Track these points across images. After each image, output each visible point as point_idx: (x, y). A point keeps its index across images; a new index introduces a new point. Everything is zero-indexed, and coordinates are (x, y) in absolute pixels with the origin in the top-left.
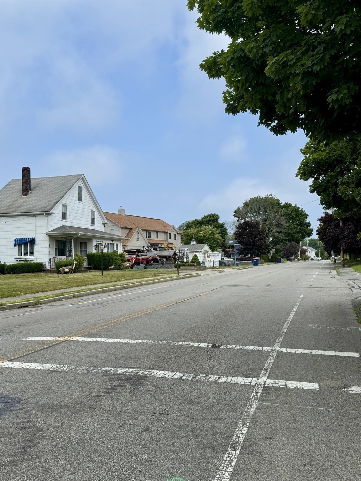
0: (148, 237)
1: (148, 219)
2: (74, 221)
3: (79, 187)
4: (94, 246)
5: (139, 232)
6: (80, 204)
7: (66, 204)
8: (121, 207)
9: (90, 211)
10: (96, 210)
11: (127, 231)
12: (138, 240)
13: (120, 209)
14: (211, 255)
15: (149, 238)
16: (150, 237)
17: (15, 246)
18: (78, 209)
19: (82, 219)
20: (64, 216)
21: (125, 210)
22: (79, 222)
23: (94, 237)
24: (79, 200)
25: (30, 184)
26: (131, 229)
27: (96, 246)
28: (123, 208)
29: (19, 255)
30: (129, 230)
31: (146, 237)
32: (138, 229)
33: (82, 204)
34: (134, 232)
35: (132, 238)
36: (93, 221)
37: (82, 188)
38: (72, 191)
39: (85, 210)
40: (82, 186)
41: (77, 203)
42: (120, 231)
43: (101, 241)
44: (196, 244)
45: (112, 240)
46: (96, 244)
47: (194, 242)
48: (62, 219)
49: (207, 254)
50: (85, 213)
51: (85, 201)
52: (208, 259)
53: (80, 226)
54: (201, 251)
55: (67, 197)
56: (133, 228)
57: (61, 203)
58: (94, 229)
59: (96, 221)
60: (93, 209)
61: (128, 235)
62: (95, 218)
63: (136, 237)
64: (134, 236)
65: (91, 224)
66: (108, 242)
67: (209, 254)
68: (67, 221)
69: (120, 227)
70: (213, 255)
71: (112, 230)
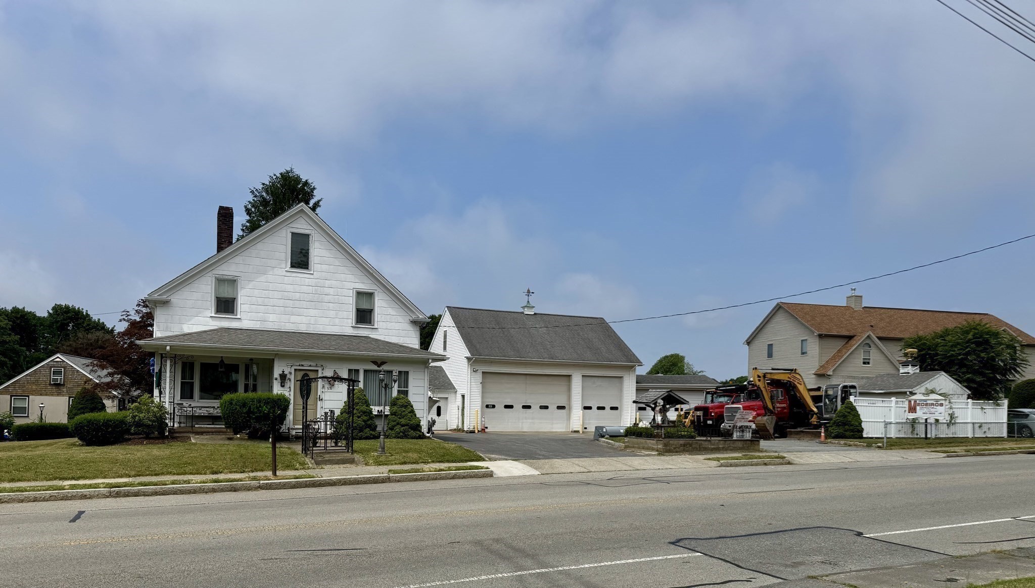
2: (272, 317)
3: (293, 234)
4: (276, 375)
5: (871, 343)
6: (300, 275)
7: (236, 278)
8: (852, 290)
9: (352, 294)
10: (374, 287)
11: (839, 344)
13: (850, 295)
14: (919, 405)
18: (289, 288)
19: (312, 312)
20: (226, 306)
21: (861, 297)
22: (294, 319)
23: (276, 354)
24: (294, 267)
26: (850, 338)
27: (285, 377)
28: (857, 293)
30: (845, 341)
32: (869, 337)
33: (311, 276)
34: (855, 344)
35: (845, 357)
36: (364, 316)
37: (308, 236)
38: (260, 246)
39: (327, 290)
40: (307, 232)
41: (289, 274)
42: (818, 343)
43: (310, 366)
44: (918, 371)
45: (375, 363)
46: (283, 372)
47: (910, 367)
48: (215, 314)
49: (910, 401)
50: (326, 298)
51: (324, 267)
52: (911, 414)
53: (303, 328)
54: (910, 390)
55: (238, 259)
56: (855, 336)
57: (210, 274)
58: (370, 336)
59: (378, 316)
60: (365, 287)
61: (839, 351)
62: (372, 310)
63: (861, 357)
64: (851, 353)
65: (354, 325)
66: (354, 367)
67: (915, 401)
68: (238, 317)
69: (815, 334)
70: (927, 405)
71: (804, 342)
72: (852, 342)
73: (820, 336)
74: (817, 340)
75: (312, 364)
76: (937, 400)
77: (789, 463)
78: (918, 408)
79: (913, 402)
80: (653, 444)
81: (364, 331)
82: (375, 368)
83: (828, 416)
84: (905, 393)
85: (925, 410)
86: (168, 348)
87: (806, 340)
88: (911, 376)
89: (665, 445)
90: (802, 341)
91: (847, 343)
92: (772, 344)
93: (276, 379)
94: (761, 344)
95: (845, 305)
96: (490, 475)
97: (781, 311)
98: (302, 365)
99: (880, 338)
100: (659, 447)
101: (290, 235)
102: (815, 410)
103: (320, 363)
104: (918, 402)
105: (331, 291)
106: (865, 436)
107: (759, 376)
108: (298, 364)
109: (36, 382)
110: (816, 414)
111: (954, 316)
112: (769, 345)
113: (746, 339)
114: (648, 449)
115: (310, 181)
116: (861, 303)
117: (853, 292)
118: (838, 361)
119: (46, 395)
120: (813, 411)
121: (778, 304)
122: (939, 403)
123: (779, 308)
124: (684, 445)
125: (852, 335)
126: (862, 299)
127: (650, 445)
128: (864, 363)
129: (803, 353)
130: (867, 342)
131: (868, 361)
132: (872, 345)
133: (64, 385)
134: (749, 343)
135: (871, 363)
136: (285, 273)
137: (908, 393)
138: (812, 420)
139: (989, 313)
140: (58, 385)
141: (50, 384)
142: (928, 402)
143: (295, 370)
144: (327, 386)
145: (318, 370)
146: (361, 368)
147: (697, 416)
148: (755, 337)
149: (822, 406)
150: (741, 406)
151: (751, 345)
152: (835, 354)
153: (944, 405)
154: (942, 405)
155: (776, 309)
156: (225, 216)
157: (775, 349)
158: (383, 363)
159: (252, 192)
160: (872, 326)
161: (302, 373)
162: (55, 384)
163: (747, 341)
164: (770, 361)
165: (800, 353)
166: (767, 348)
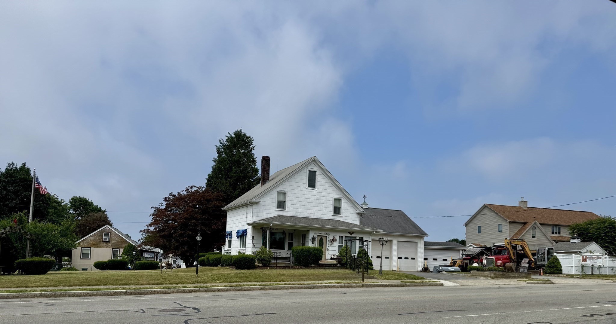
0: (556, 233)
1: (565, 212)
2: (300, 211)
3: (310, 171)
4: (310, 238)
5: (536, 226)
6: (311, 191)
7: (285, 192)
8: (522, 198)
9: (332, 199)
10: (342, 196)
11: (519, 227)
12: (535, 237)
13: (520, 201)
15: (558, 235)
16: (559, 233)
17: (238, 238)
18: (307, 197)
19: (316, 208)
20: (281, 205)
21: (527, 202)
22: (309, 211)
23: (310, 228)
24: (309, 186)
25: (269, 174)
26: (525, 224)
27: (314, 239)
28: (524, 200)
29: (240, 248)
30: (522, 225)
31: (553, 233)
32: (535, 223)
33: (316, 191)
34: (528, 227)
35: (523, 233)
36: (337, 210)
37: (315, 172)
38: (296, 177)
39: (322, 198)
40: (315, 170)
41: (307, 190)
42: (508, 226)
43: (324, 234)
44: (580, 241)
45: (349, 233)
46: (314, 236)
47: (576, 239)
48: (277, 209)
49: (583, 256)
50: (322, 201)
51: (322, 187)
52: (583, 262)
53: (312, 216)
54: (580, 251)
55: (287, 183)
56: (528, 222)
57: (275, 190)
58: (339, 220)
59: (343, 210)
60: (338, 196)
61: (520, 230)
62: (340, 207)
63: (531, 233)
64: (526, 232)
65: (333, 214)
66: (341, 235)
67: (586, 256)
68: (286, 210)
69: (507, 221)
70: (592, 258)
71: (500, 226)
72: (526, 226)
73: (510, 222)
74: (508, 224)
75: (325, 233)
76: (598, 256)
77: (553, 283)
78: (587, 259)
79: (584, 257)
80: (488, 274)
81: (337, 218)
82: (349, 235)
83: (539, 263)
84: (577, 252)
85: (591, 261)
86: (271, 225)
87: (502, 224)
88: (577, 244)
89: (495, 274)
90: (499, 225)
92: (481, 226)
93: (310, 240)
94: (474, 226)
95: (518, 206)
96: (442, 285)
97: (486, 209)
98: (321, 234)
99: (541, 224)
100: (491, 275)
101: (308, 172)
102: (533, 260)
103: (328, 233)
104: (587, 256)
105: (324, 198)
106: (563, 273)
107: (508, 243)
108: (319, 233)
109: (95, 240)
110: (534, 262)
111: (574, 213)
112: (479, 226)
113: (465, 223)
114: (485, 276)
115: (251, 137)
116: (527, 205)
117: (522, 199)
118: (520, 236)
119: (100, 247)
120: (532, 260)
121: (484, 205)
122: (599, 257)
123: (485, 206)
124: (502, 275)
125: (526, 222)
127: (486, 275)
128: (533, 237)
129: (499, 231)
130: (534, 226)
131: (534, 236)
132: (537, 228)
133: (110, 242)
134: (466, 225)
135: (536, 237)
136: (305, 190)
137: (578, 252)
138: (532, 265)
139: (591, 212)
140: (106, 242)
141: (102, 241)
142: (593, 256)
143: (318, 236)
144: (330, 243)
145: (326, 236)
146: (344, 235)
147: (465, 263)
148: (470, 222)
149: (536, 258)
150: (494, 258)
151: (468, 226)
152: (517, 232)
153: (602, 258)
154: (601, 258)
155: (483, 207)
156: (266, 161)
157: (482, 229)
158: (353, 233)
159: (220, 141)
160: (535, 218)
161: (320, 237)
162: (105, 242)
163: (465, 224)
164: (480, 235)
165: (498, 231)
166: (477, 228)
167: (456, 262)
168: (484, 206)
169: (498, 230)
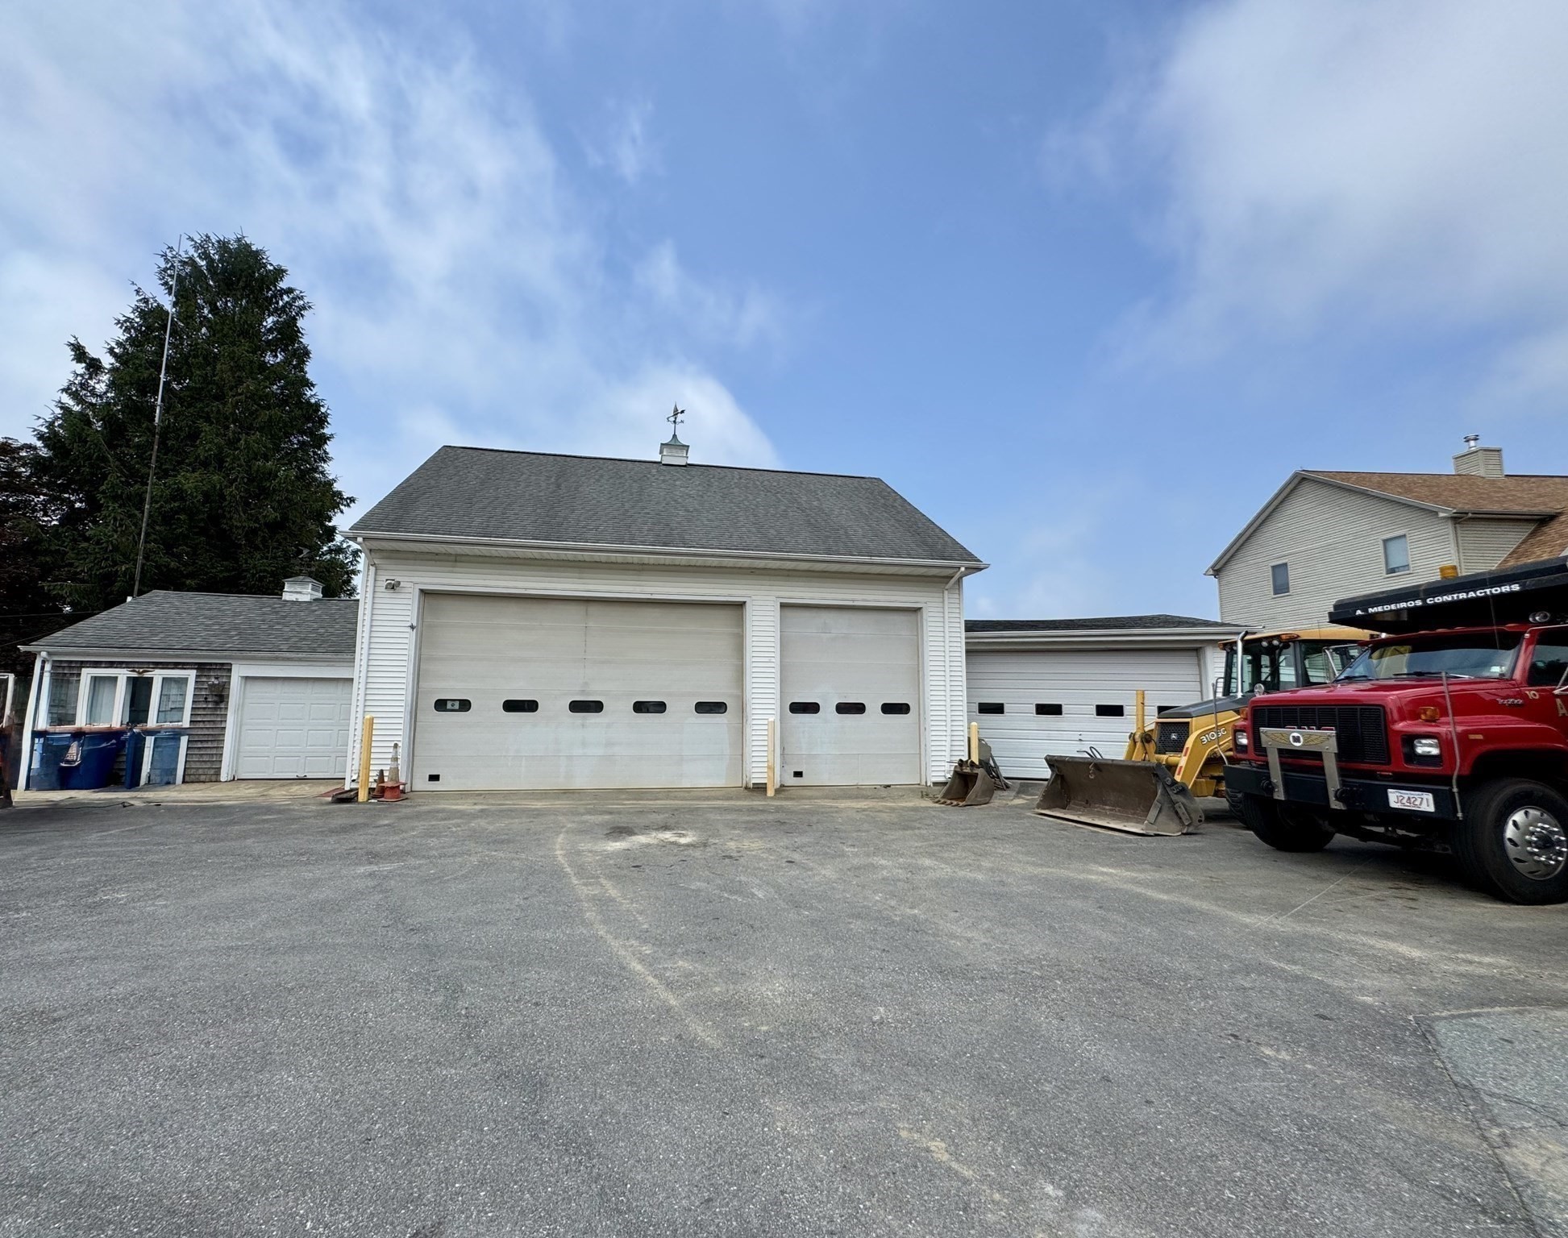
8: (1471, 437)
26: (1544, 519)
42: (1452, 536)
56: (1561, 514)
69: (1441, 515)
71: (1392, 546)
72: (1554, 528)
73: (1458, 519)
74: (1447, 528)
87: (1404, 536)
90: (1385, 541)
91: (1533, 534)
92: (1285, 565)
94: (1255, 568)
97: (1306, 488)
112: (1274, 568)
113: (1212, 563)
116: (1501, 468)
117: (1469, 443)
121: (1296, 475)
123: (1301, 481)
125: (1553, 511)
126: (1500, 456)
129: (1391, 570)
134: (1217, 571)
148: (1232, 556)
151: (1223, 574)
152: (1506, 561)
155: (1291, 487)
157: (1292, 574)
163: (1212, 567)
164: (1283, 601)
165: (1384, 572)
166: (1270, 573)
167: (1184, 729)
168: (1299, 478)
169: (1383, 566)
